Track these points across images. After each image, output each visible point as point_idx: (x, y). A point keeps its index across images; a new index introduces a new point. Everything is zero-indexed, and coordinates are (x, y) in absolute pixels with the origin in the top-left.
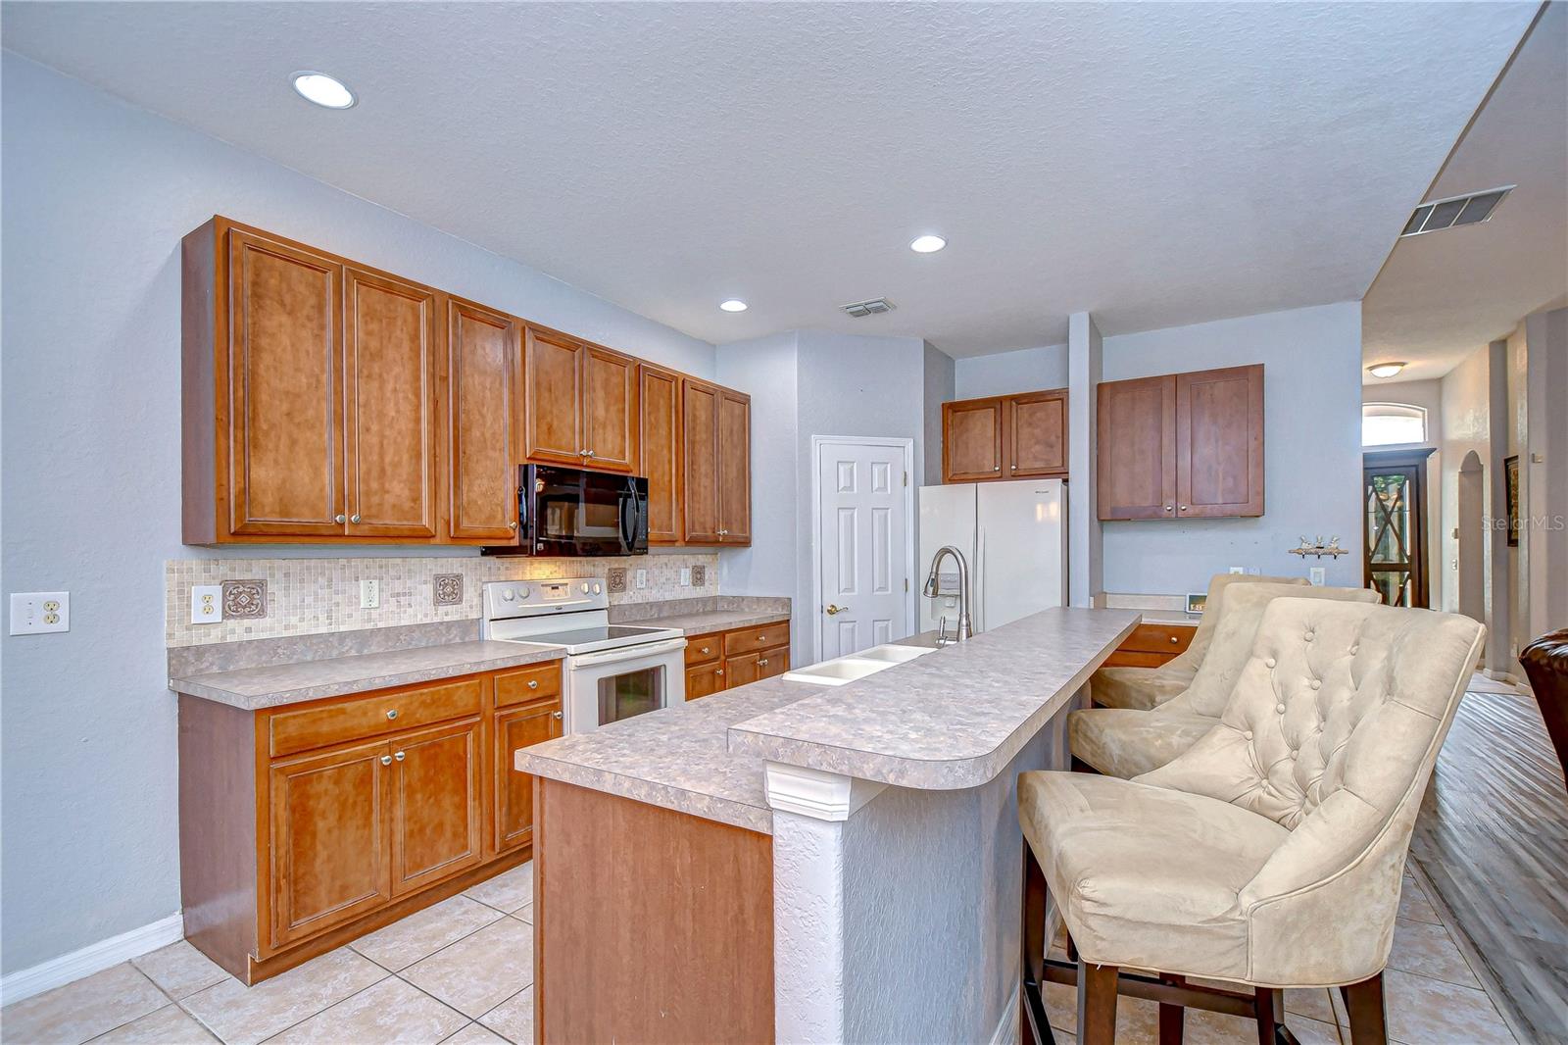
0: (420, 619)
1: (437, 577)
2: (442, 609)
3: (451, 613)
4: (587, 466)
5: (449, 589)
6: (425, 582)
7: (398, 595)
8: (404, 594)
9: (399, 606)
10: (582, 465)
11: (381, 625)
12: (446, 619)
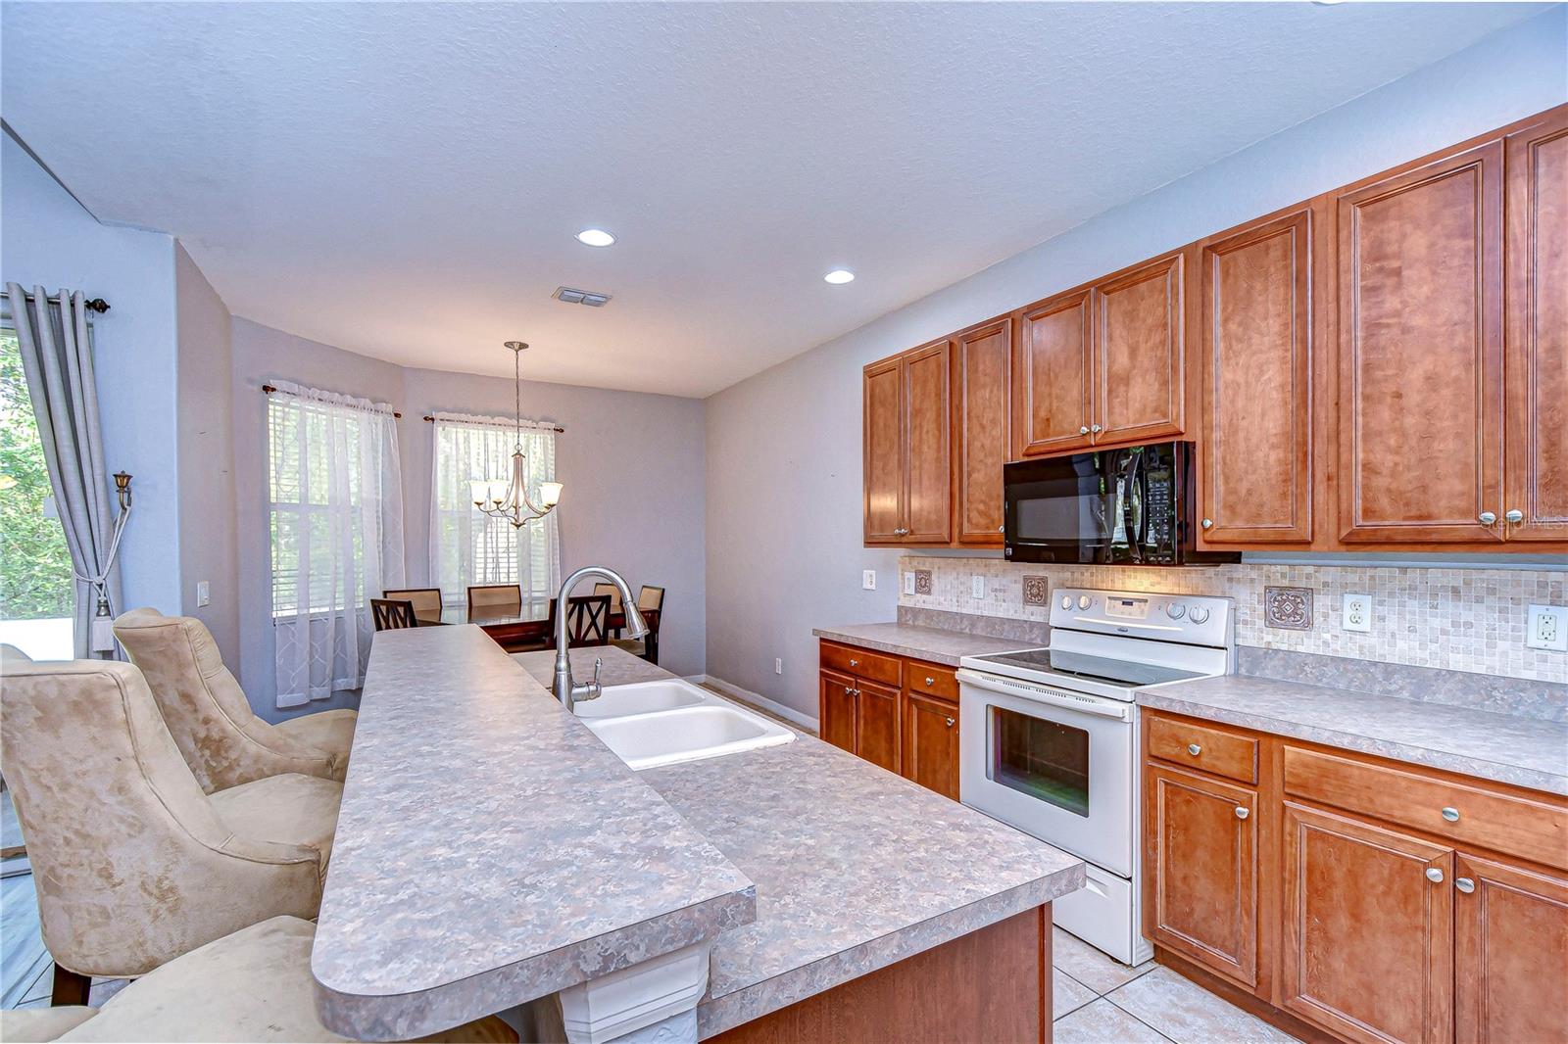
0: (1011, 615)
1: (1026, 579)
2: (1030, 608)
3: (1034, 614)
4: (1096, 446)
5: (1035, 591)
6: (1016, 582)
7: (996, 590)
8: (1000, 590)
9: (997, 600)
10: (1092, 446)
11: (986, 613)
12: (1032, 619)
